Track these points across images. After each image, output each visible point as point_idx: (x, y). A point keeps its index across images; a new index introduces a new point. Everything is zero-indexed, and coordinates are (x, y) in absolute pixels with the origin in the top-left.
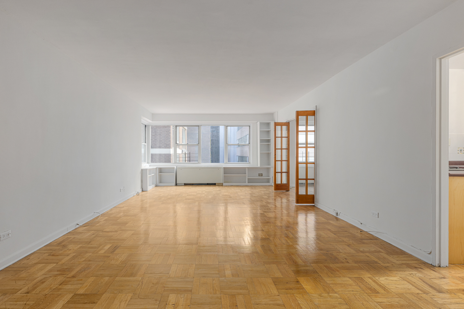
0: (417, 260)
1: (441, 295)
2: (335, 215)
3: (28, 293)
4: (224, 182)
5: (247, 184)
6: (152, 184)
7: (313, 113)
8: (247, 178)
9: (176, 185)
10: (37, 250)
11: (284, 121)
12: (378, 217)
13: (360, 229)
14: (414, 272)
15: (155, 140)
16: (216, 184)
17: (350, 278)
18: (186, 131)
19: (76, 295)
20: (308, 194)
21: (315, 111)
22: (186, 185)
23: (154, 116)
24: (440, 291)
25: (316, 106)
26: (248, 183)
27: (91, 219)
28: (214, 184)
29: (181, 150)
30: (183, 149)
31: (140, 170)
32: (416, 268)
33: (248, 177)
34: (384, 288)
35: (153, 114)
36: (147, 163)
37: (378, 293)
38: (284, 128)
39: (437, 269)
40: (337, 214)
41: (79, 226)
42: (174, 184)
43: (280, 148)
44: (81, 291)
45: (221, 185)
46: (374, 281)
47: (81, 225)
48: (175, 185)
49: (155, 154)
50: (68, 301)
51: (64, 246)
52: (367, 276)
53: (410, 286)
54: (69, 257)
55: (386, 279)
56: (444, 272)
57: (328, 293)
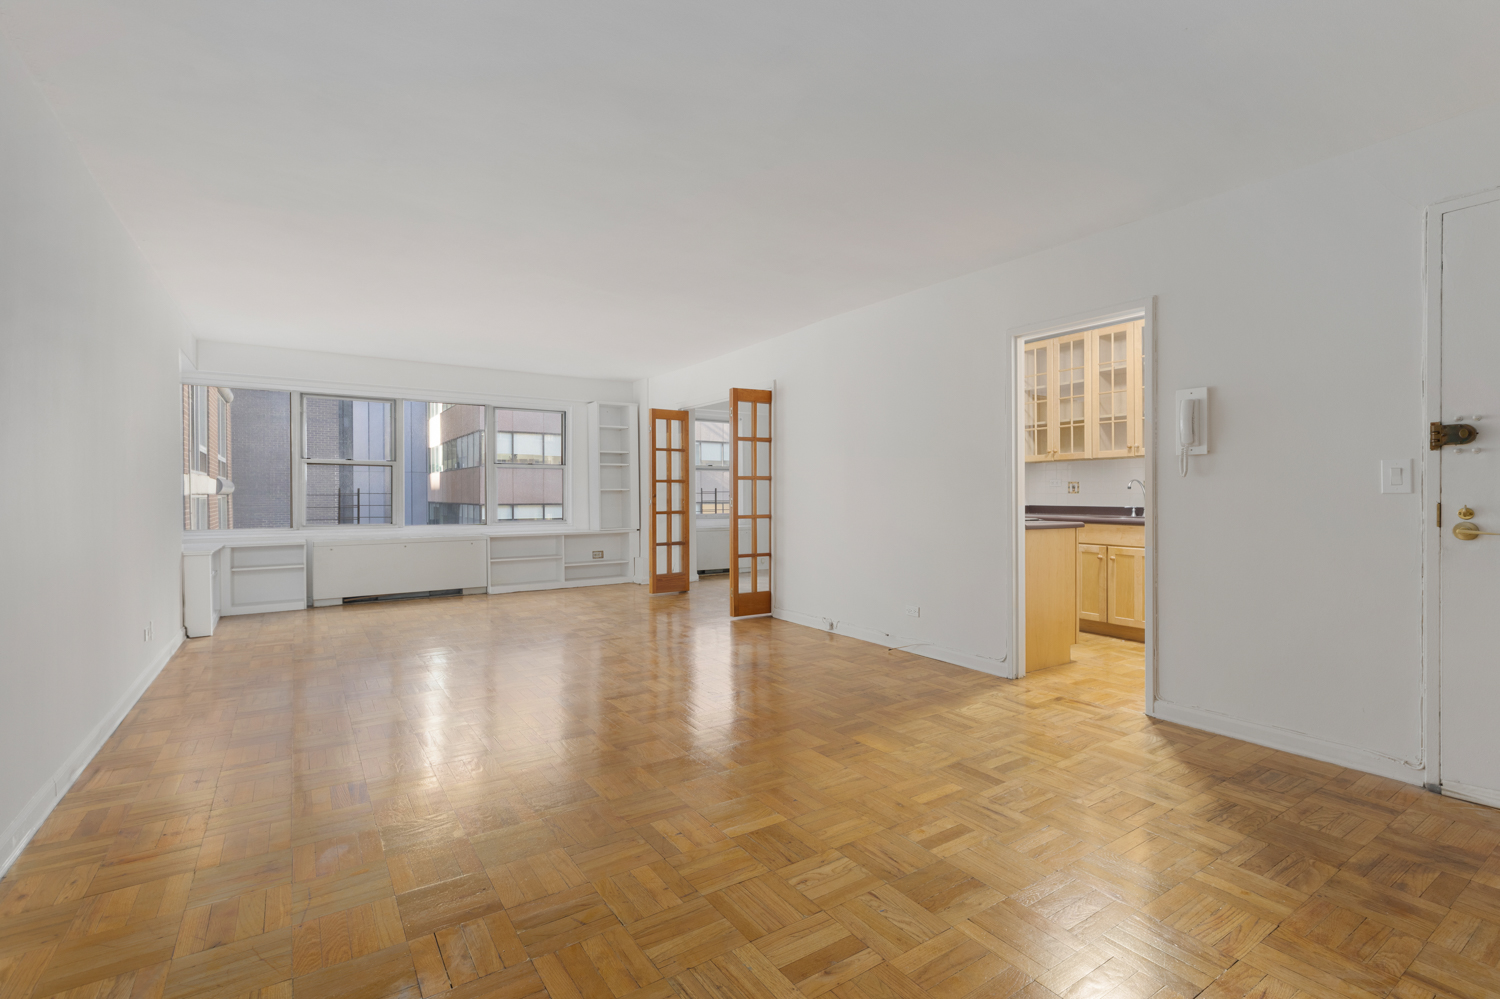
0: (988, 676)
1: (1036, 711)
2: (826, 628)
4: (492, 585)
5: (562, 583)
7: (767, 397)
8: (563, 566)
9: (313, 606)
11: (675, 407)
13: (886, 647)
14: (995, 693)
16: (464, 592)
17: (924, 719)
20: (758, 590)
21: (770, 392)
22: (348, 600)
24: (1033, 707)
25: (775, 381)
26: (566, 580)
28: (457, 593)
29: (214, 482)
30: (219, 477)
31: (178, 560)
32: (992, 686)
33: (565, 563)
34: (974, 720)
37: (971, 727)
38: (675, 424)
39: (1015, 682)
40: (832, 625)
42: (302, 602)
43: (665, 478)
45: (480, 593)
46: (957, 715)
48: (309, 606)
52: (943, 710)
53: (1001, 711)
56: (1023, 683)
57: (913, 745)
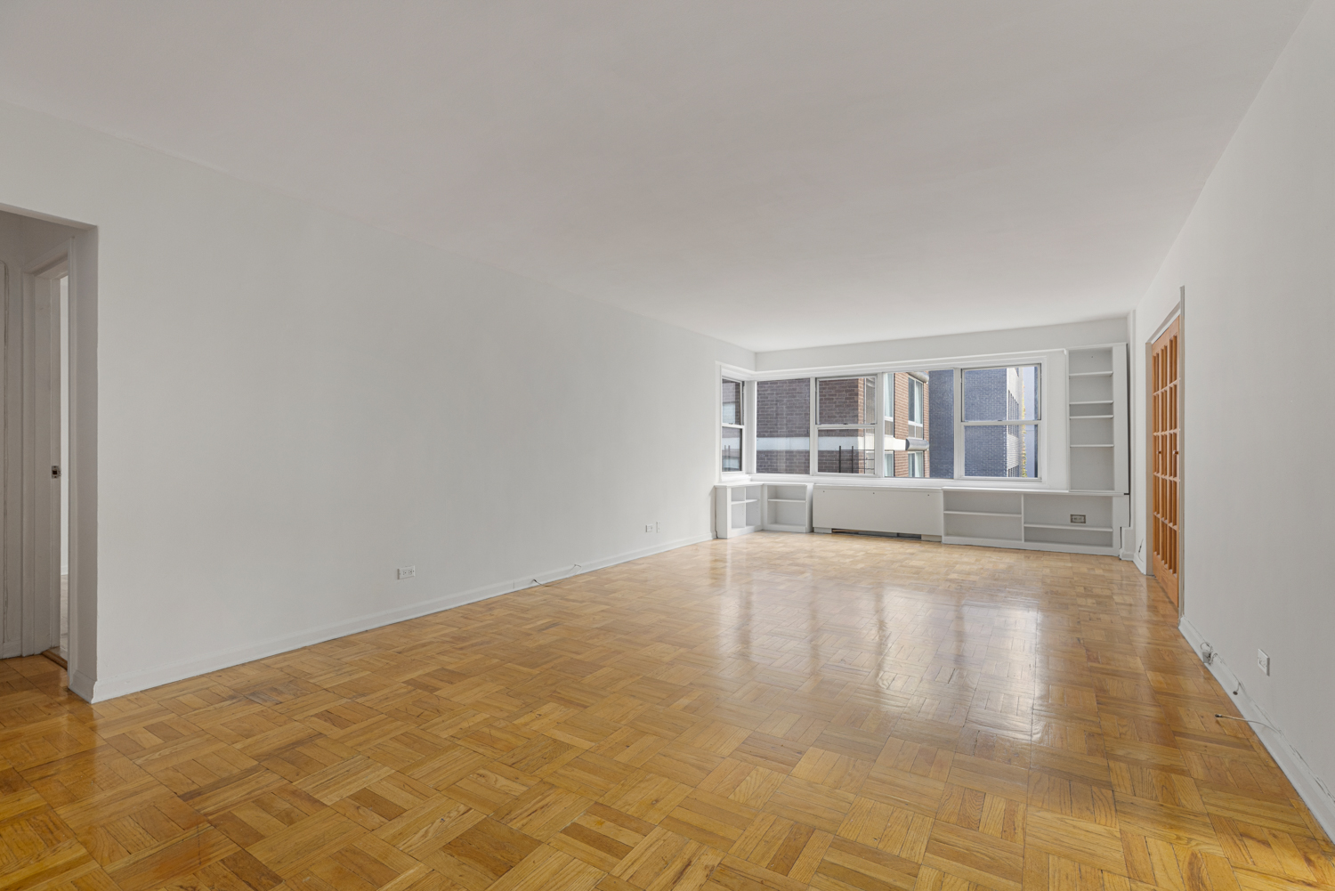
3: (400, 653)
4: (946, 534)
5: (1022, 544)
6: (747, 525)
8: (1023, 525)
9: (812, 531)
10: (456, 608)
12: (1268, 674)
15: (777, 415)
16: (923, 538)
18: (926, 386)
19: (443, 669)
22: (837, 532)
23: (758, 358)
26: (1026, 540)
27: (567, 576)
29: (905, 441)
30: (908, 438)
31: (710, 488)
33: (1025, 523)
35: (756, 354)
36: (747, 473)
41: (536, 584)
42: (806, 527)
44: (450, 667)
45: (935, 541)
47: (542, 583)
48: (808, 530)
49: (777, 452)
50: (428, 674)
51: (490, 609)
54: (481, 624)
55: (1061, 820)
